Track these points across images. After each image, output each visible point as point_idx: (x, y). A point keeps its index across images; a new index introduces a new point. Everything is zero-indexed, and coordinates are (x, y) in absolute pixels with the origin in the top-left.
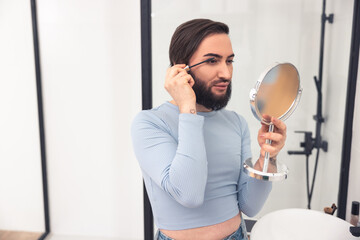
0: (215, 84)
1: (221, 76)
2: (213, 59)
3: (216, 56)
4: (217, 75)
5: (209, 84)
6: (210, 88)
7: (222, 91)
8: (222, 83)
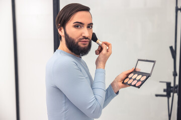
0: (80, 40)
1: (83, 35)
2: (78, 25)
3: (81, 23)
4: (81, 35)
5: (76, 41)
6: (77, 43)
7: (84, 44)
8: (84, 40)
